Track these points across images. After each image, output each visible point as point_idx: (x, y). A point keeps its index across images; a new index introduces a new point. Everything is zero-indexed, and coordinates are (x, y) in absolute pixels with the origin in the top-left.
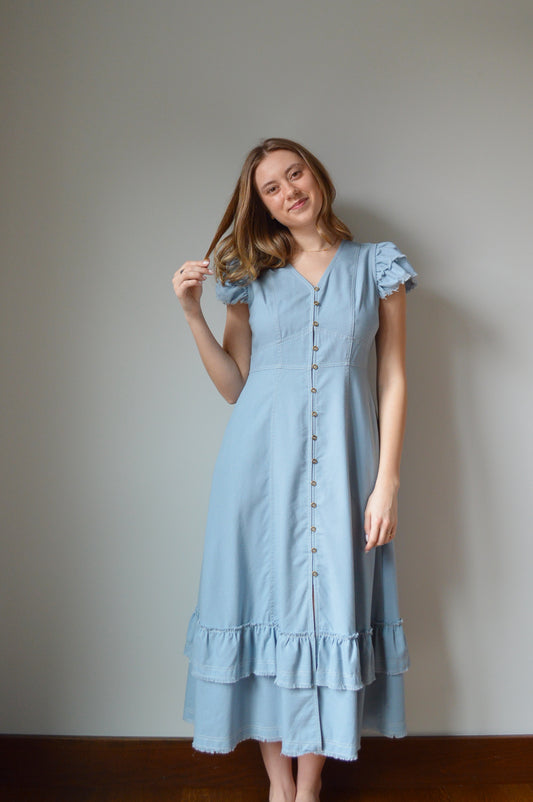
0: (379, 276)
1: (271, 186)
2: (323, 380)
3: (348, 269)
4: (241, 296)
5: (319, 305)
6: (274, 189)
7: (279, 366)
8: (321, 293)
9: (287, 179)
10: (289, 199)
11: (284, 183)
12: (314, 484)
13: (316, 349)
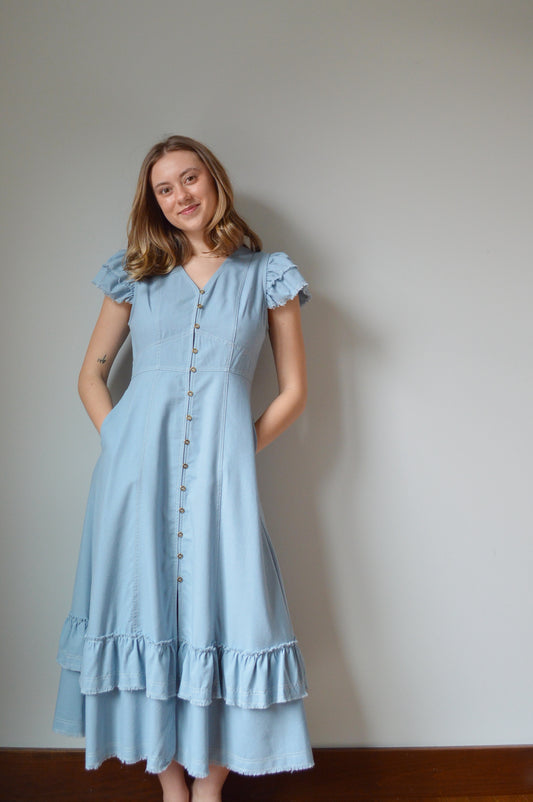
0: (269, 284)
1: (165, 186)
2: (200, 384)
3: (237, 275)
4: (126, 295)
5: (202, 308)
6: (167, 190)
7: (157, 367)
8: (206, 296)
9: (181, 183)
10: (180, 204)
11: (177, 186)
12: (183, 489)
13: (195, 351)
